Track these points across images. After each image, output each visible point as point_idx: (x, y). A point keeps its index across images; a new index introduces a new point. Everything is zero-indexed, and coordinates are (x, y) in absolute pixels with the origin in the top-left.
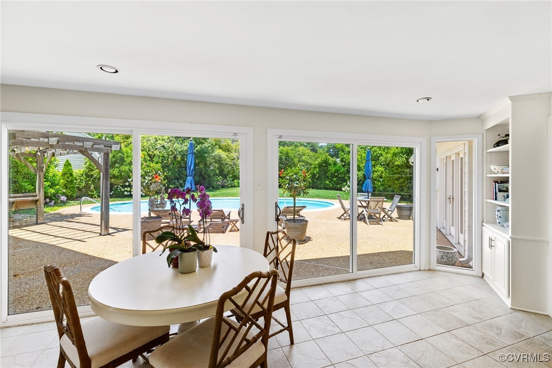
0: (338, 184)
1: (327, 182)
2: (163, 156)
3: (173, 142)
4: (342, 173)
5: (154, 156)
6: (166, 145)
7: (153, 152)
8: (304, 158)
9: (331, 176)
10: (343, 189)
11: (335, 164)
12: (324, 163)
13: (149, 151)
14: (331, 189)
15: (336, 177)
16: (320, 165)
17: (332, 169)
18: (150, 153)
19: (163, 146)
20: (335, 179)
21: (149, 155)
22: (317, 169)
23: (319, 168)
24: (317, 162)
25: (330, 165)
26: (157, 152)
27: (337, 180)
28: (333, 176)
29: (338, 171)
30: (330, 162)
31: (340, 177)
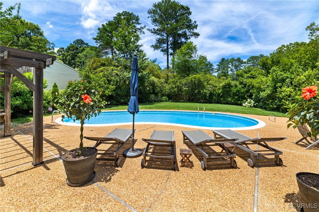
0: (238, 101)
1: (229, 99)
2: (117, 81)
3: (123, 71)
4: (243, 93)
5: (111, 81)
6: (119, 73)
7: (110, 78)
8: (211, 82)
9: (233, 95)
10: (243, 104)
11: (236, 86)
12: (227, 85)
13: (108, 77)
14: (232, 104)
15: (237, 95)
16: (224, 87)
17: (234, 90)
18: (108, 79)
19: (117, 74)
20: (236, 97)
21: (108, 80)
22: (221, 90)
23: (223, 89)
24: (221, 85)
25: (232, 87)
26: (113, 78)
27: (237, 98)
28: (235, 94)
29: (239, 91)
30: (232, 84)
31: (240, 96)
